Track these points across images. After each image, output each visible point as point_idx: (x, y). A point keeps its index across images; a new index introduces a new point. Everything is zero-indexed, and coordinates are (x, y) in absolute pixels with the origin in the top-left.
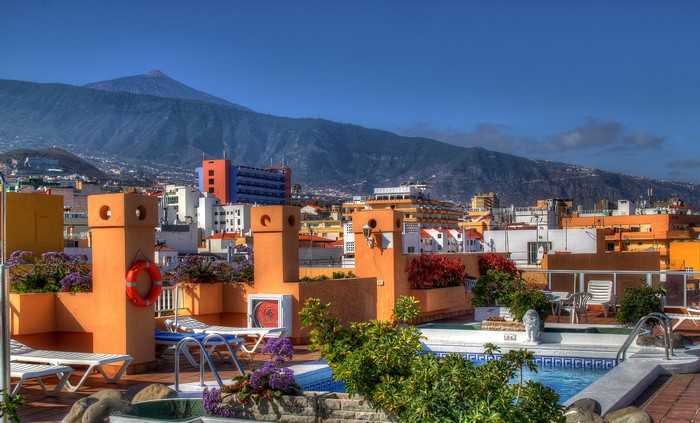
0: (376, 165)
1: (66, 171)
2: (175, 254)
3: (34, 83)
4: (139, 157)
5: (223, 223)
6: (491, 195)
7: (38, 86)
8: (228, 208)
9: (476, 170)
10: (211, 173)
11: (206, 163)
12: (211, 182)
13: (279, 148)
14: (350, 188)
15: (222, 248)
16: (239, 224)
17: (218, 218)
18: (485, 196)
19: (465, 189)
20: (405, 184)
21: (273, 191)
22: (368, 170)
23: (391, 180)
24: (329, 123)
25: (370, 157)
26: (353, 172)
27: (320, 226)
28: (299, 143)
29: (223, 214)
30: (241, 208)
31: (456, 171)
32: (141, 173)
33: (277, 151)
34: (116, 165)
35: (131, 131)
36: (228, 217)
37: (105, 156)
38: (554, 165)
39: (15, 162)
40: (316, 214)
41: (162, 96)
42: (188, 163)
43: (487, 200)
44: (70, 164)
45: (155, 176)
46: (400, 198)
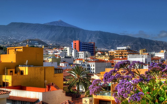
0: (114, 42)
1: (39, 44)
2: (68, 64)
3: (32, 24)
4: (56, 41)
5: (78, 56)
6: (145, 49)
7: (33, 24)
8: (80, 52)
9: (139, 43)
10: (75, 44)
11: (74, 41)
12: (75, 46)
13: (90, 38)
14: (107, 48)
15: (79, 62)
16: (82, 56)
17: (77, 55)
18: (143, 49)
19: (137, 48)
20: (125, 46)
21: (91, 48)
22: (112, 44)
23: (118, 46)
24: (102, 32)
25: (112, 40)
26: (108, 44)
27: (103, 57)
28: (95, 37)
29: (78, 54)
30: (83, 52)
31: (134, 43)
32: (57, 44)
33: (89, 39)
34: (51, 43)
35: (54, 34)
36: (80, 55)
37: (48, 40)
38: (160, 42)
39: (28, 42)
40: (101, 54)
41: (62, 26)
42: (68, 42)
43: (144, 50)
44: (40, 42)
45: (60, 45)
46: (124, 50)
